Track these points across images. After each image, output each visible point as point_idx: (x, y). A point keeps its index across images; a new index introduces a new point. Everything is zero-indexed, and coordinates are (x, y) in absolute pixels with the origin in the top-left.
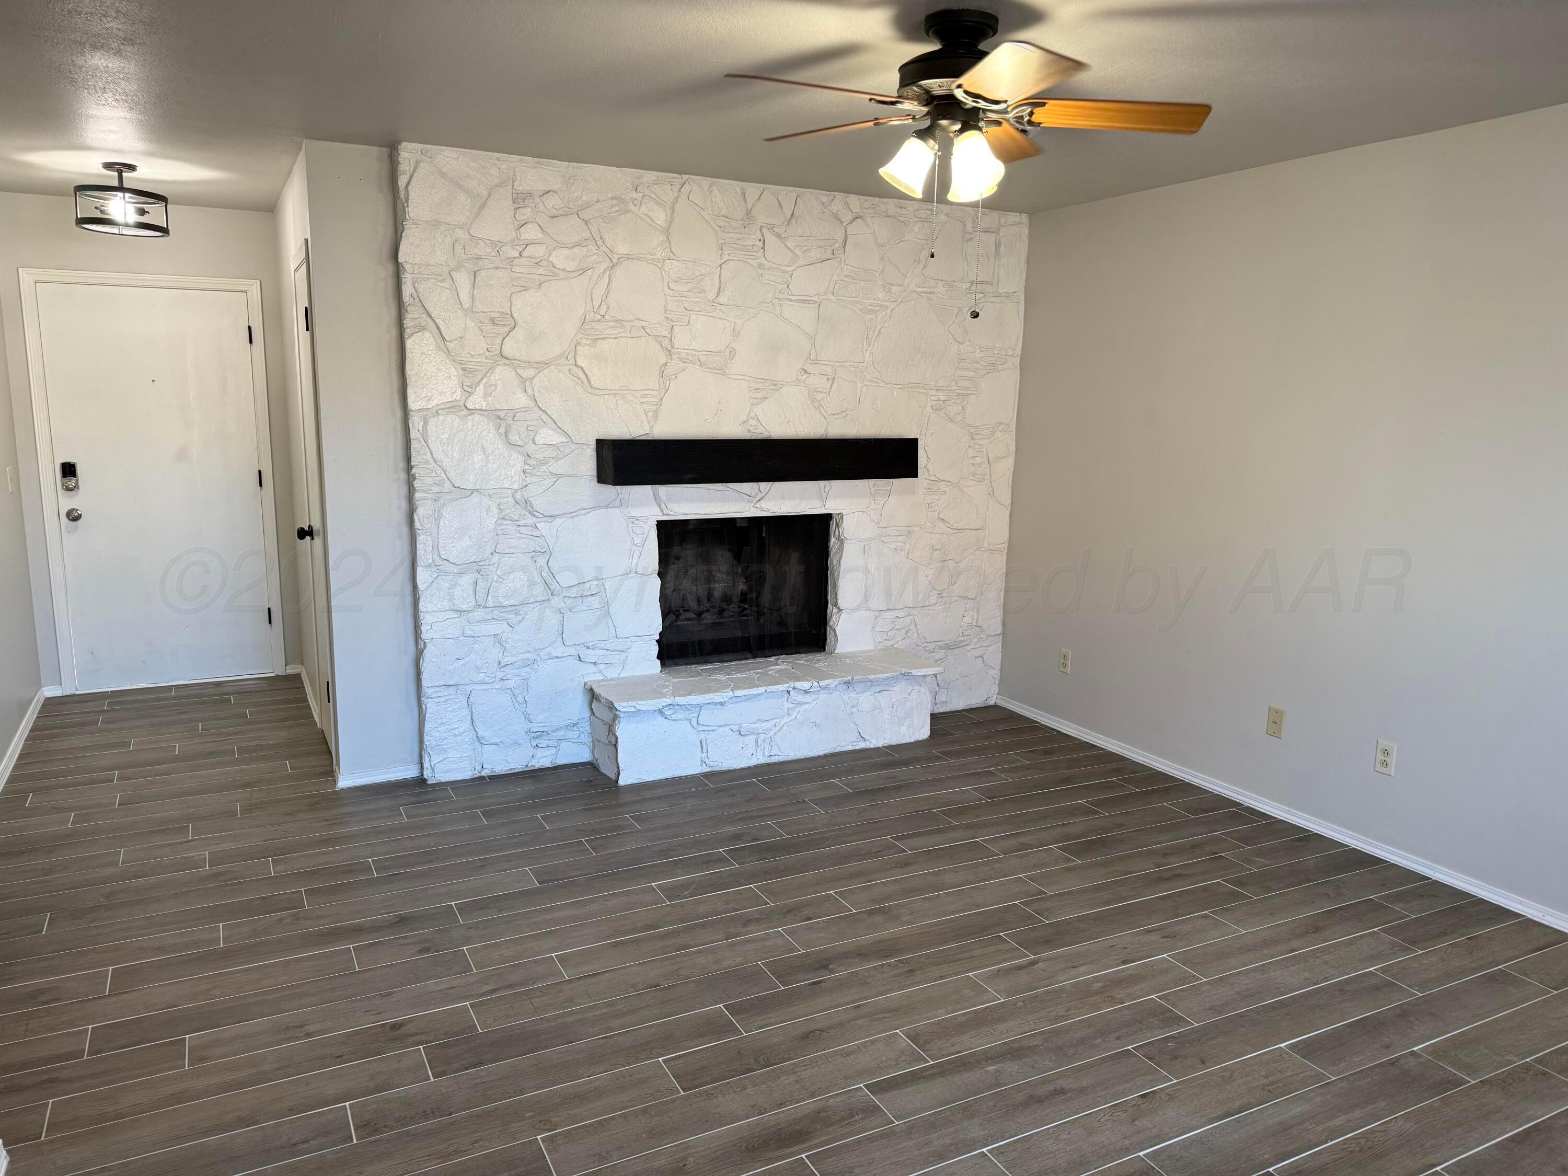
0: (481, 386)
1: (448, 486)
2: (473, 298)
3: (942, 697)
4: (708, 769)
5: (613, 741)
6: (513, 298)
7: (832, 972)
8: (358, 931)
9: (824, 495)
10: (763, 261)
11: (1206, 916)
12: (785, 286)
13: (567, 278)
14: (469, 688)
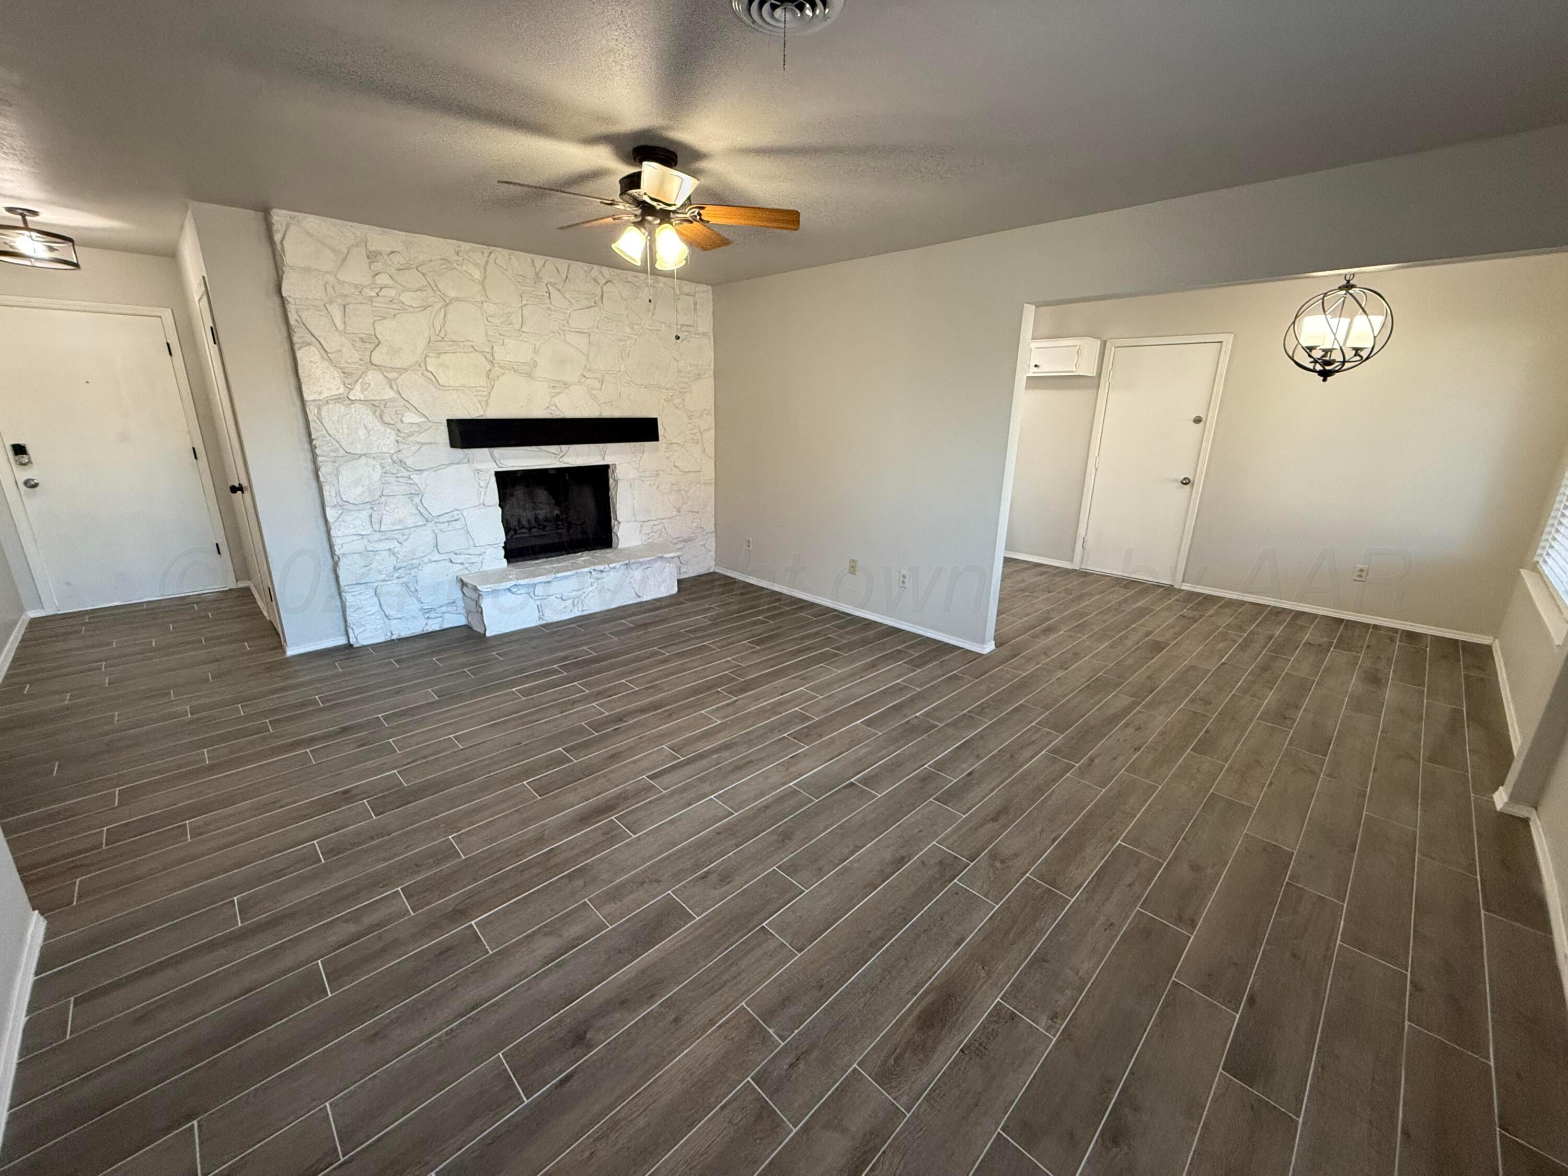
0: (359, 384)
1: (342, 452)
2: (345, 323)
3: (683, 570)
4: (544, 622)
5: (480, 610)
6: (376, 324)
7: (626, 722)
8: (312, 740)
9: (603, 453)
10: (549, 305)
11: (821, 667)
12: (566, 322)
13: (414, 312)
14: (375, 585)
